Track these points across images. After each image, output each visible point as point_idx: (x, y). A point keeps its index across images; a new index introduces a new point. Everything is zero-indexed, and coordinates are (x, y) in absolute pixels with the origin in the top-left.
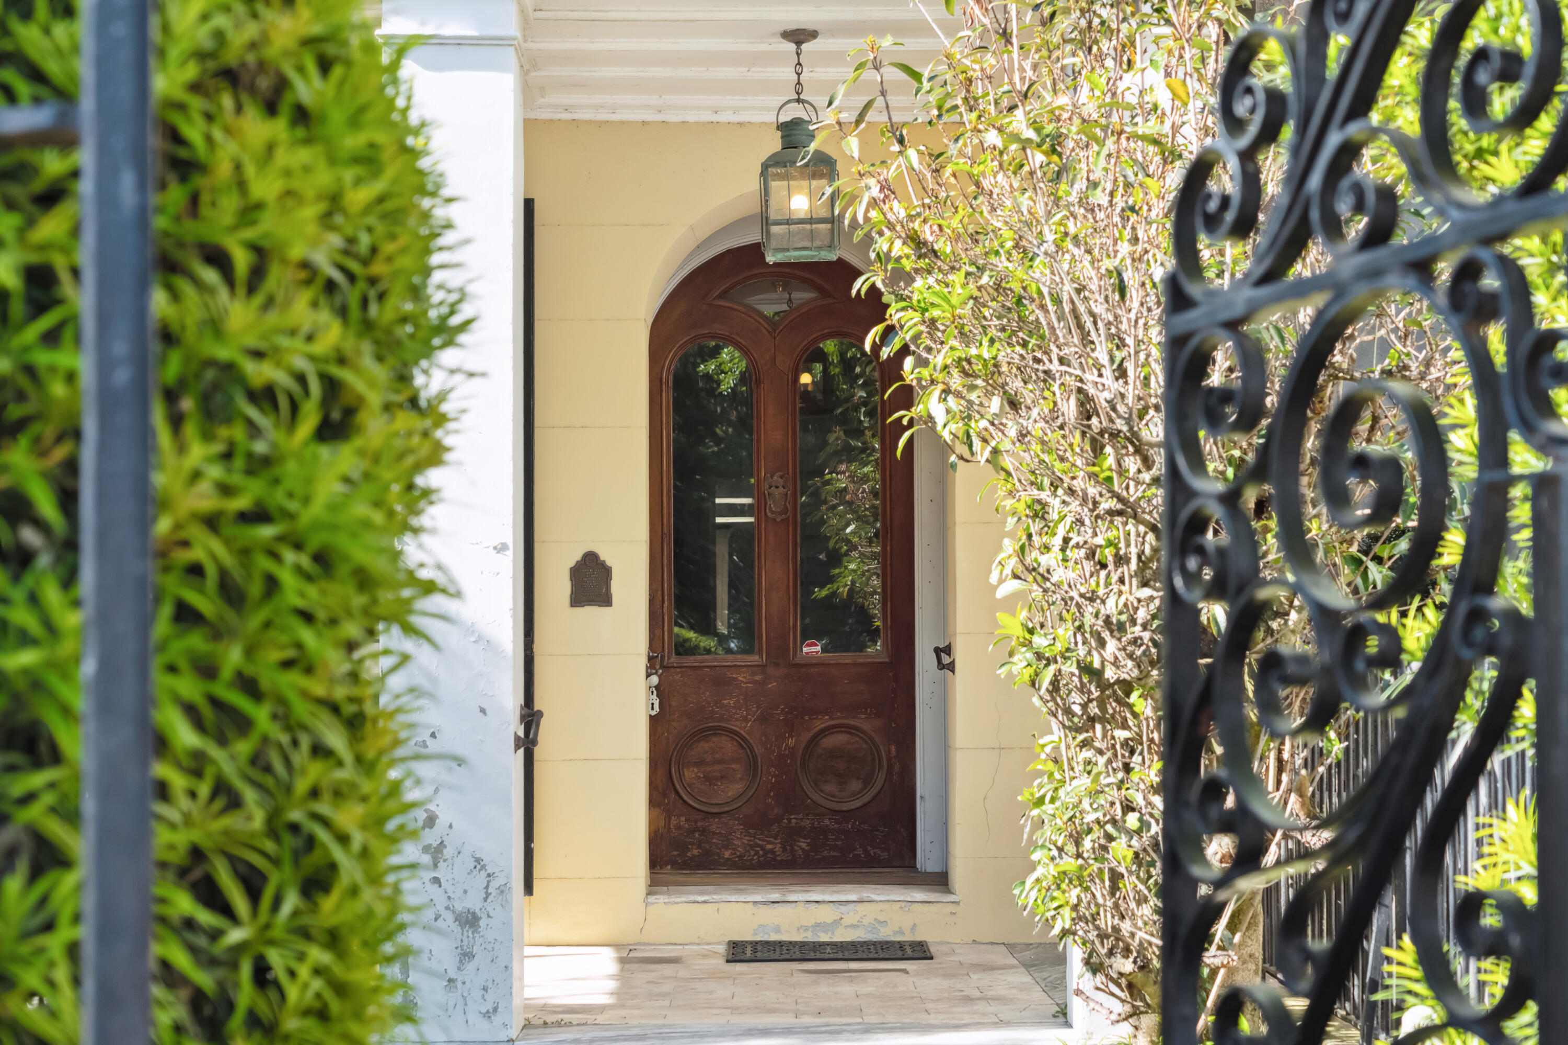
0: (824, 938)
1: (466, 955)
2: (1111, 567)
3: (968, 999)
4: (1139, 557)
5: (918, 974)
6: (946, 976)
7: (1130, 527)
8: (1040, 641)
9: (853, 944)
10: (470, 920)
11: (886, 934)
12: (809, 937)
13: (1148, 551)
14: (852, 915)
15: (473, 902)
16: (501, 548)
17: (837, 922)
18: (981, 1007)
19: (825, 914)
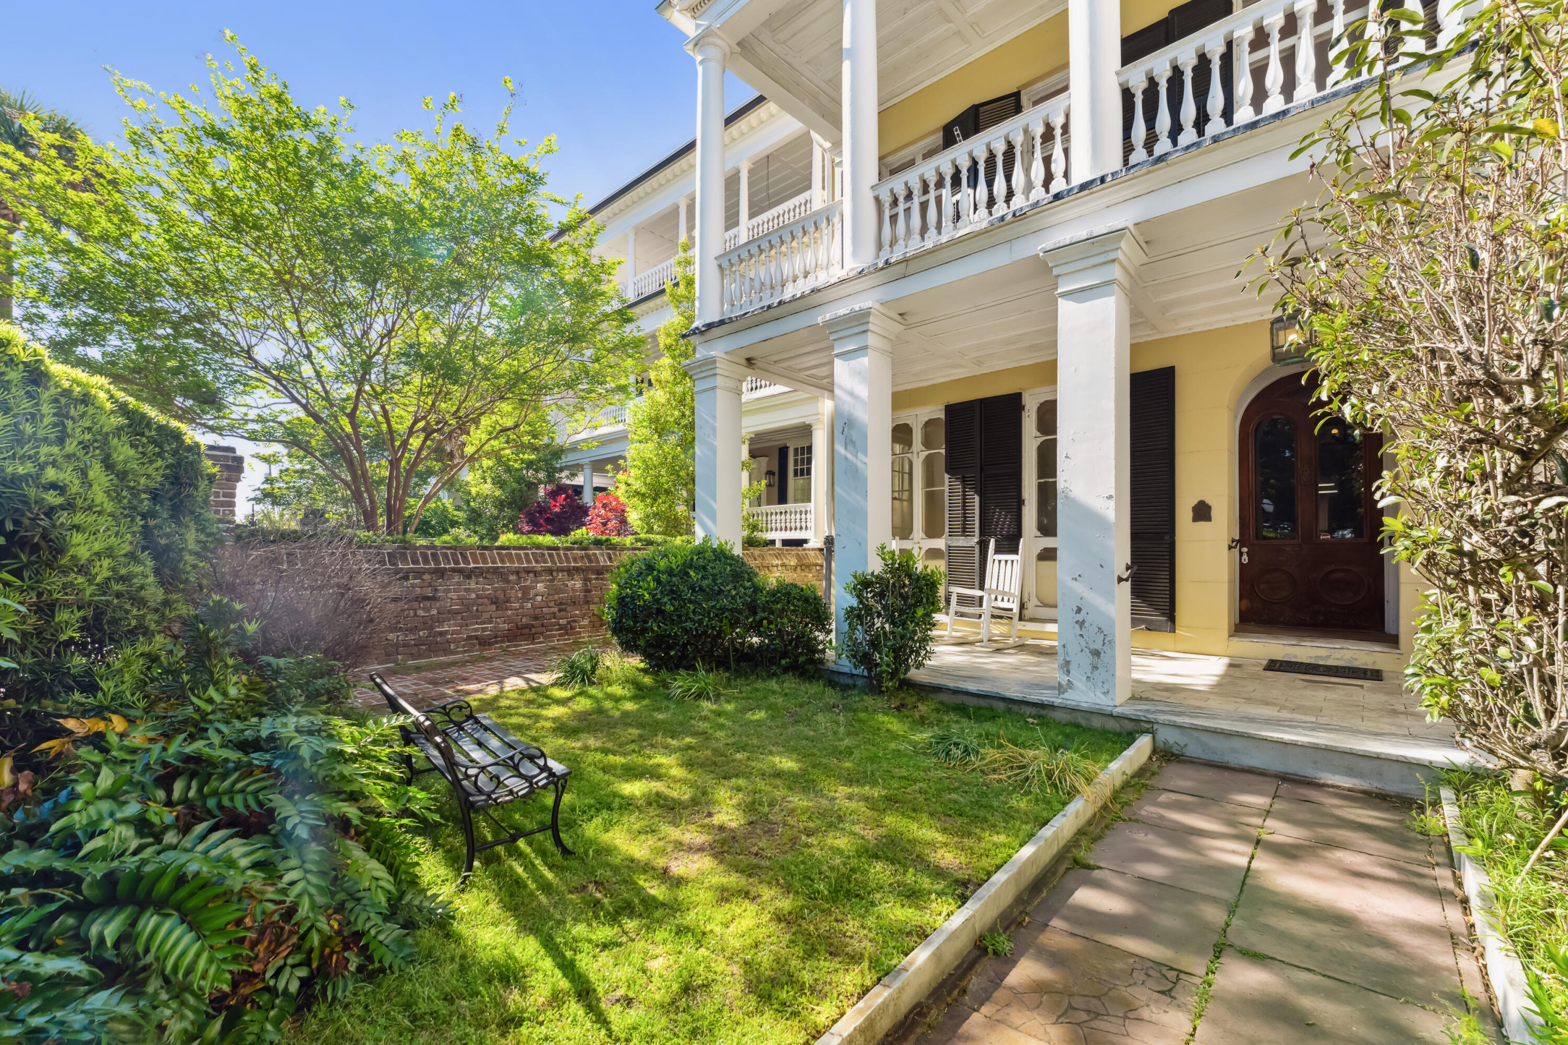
0: (1321, 662)
1: (1095, 668)
2: (1478, 483)
3: (1395, 712)
4: (1505, 474)
5: (1369, 689)
6: (1388, 693)
7: (1497, 454)
8: (1416, 533)
9: (1337, 667)
10: (1096, 653)
11: (1358, 664)
12: (1313, 661)
13: (1513, 468)
14: (1337, 654)
15: (1098, 646)
16: (1110, 497)
17: (1329, 657)
18: (1402, 720)
19: (1322, 653)
